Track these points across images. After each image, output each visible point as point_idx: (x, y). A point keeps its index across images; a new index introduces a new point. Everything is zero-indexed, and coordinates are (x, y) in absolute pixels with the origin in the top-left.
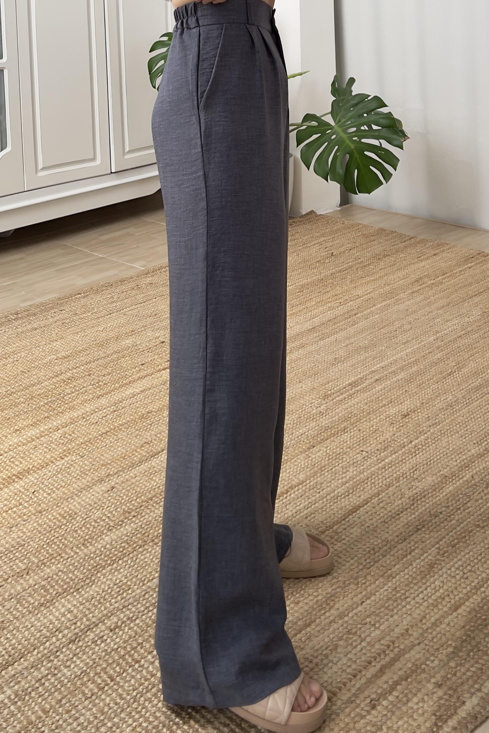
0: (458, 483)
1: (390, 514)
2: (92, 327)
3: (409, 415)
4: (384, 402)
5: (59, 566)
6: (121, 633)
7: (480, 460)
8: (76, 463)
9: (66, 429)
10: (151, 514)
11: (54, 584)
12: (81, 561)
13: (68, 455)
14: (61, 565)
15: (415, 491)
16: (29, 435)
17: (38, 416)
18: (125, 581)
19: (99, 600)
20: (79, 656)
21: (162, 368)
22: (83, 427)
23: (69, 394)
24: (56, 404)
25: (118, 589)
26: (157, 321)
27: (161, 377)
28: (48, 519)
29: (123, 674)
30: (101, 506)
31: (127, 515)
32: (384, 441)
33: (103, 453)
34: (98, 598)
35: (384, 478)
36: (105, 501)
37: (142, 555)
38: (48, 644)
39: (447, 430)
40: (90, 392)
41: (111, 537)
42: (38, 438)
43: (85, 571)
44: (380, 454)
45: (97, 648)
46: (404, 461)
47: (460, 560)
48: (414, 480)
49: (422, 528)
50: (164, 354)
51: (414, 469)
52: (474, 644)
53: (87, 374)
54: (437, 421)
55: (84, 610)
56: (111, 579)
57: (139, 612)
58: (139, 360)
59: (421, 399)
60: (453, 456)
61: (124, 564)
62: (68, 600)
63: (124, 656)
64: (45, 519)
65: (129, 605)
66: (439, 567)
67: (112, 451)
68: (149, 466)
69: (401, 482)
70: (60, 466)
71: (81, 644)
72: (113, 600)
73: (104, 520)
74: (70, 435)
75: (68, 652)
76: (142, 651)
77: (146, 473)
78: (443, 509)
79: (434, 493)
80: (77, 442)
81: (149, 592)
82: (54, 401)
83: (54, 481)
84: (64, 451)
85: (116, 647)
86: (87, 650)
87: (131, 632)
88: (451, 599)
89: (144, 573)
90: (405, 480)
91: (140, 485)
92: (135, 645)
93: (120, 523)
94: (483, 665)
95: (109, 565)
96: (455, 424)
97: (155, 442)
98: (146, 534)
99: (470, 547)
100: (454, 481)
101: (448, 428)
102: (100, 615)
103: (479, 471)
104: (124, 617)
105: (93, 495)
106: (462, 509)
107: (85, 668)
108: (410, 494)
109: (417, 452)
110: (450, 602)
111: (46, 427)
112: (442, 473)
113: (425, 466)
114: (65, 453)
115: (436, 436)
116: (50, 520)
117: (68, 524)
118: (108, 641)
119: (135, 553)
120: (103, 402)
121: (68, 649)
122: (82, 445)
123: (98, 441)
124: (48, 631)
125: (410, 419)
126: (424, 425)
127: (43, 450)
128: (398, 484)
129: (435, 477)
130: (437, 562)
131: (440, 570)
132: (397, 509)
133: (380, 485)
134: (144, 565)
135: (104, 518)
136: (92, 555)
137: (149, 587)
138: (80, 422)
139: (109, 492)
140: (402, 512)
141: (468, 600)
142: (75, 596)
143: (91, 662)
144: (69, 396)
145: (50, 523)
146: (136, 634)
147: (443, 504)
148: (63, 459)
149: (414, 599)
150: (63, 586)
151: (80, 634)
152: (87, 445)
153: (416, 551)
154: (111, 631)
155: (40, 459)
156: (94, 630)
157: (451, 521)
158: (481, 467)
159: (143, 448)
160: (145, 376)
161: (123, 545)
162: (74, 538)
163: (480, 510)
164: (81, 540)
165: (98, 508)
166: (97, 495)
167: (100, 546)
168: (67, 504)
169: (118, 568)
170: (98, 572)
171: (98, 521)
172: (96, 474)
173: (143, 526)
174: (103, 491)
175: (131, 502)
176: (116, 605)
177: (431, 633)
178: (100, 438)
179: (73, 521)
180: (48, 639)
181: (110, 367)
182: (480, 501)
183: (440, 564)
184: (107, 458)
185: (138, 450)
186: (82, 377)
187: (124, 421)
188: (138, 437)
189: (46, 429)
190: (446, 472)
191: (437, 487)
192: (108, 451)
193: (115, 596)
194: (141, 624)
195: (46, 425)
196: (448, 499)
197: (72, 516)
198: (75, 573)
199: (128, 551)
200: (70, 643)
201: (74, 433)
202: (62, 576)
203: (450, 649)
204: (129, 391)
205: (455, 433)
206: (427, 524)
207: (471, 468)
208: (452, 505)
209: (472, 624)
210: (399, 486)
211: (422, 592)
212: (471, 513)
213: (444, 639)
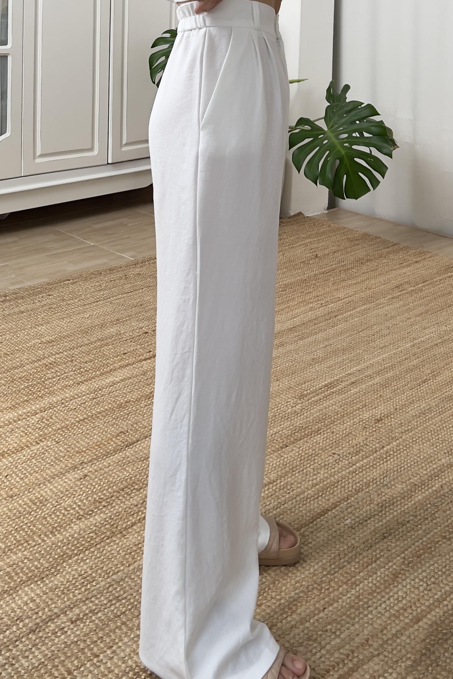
0: (427, 492)
1: (357, 520)
2: (79, 313)
3: (382, 420)
4: (358, 406)
5: (25, 553)
6: (82, 625)
7: (449, 470)
8: (51, 449)
9: (44, 414)
10: (122, 505)
11: (19, 572)
12: (48, 549)
13: (43, 440)
14: (28, 553)
15: (384, 498)
16: (7, 417)
17: (18, 399)
18: (90, 573)
19: (63, 590)
20: (39, 647)
21: (143, 358)
22: (61, 413)
23: (50, 379)
24: (36, 388)
25: (83, 581)
26: (142, 312)
27: (142, 367)
28: (18, 504)
29: (80, 668)
30: (73, 494)
31: (98, 504)
32: (357, 445)
33: (79, 440)
34: (62, 589)
35: (354, 483)
36: (77, 489)
37: (109, 547)
38: (8, 632)
39: (419, 437)
40: (71, 378)
41: (80, 526)
42: (15, 421)
43: (51, 560)
44: (351, 458)
45: (57, 639)
46: (375, 466)
47: (425, 571)
48: (384, 486)
49: (388, 537)
50: (146, 344)
51: (385, 475)
52: (433, 659)
53: (70, 359)
54: (410, 427)
55: (47, 600)
56: (76, 570)
57: (101, 605)
58: (122, 349)
59: (395, 405)
60: (423, 465)
61: (90, 555)
62: (32, 588)
63: (83, 649)
64: (15, 504)
65: (92, 597)
66: (404, 577)
67: (88, 438)
68: (123, 456)
69: (371, 488)
70: (35, 451)
71: (41, 634)
72: (77, 592)
73: (74, 509)
74: (48, 420)
75: (27, 642)
76: (102, 645)
77: (120, 463)
78: (411, 518)
79: (403, 501)
80: (54, 428)
81: (113, 585)
82: (35, 385)
83: (28, 465)
84: (41, 436)
85: (75, 639)
86: (47, 641)
87: (92, 625)
88: (413, 610)
89: (110, 565)
90: (375, 485)
91: (113, 475)
92: (95, 639)
93: (90, 512)
95: (76, 555)
96: (427, 432)
97: (131, 432)
98: (115, 526)
99: (435, 559)
100: (423, 490)
101: (420, 435)
102: (62, 606)
103: (449, 482)
104: (86, 609)
105: (65, 482)
106: (430, 519)
107: (43, 660)
108: (379, 500)
109: (388, 458)
110: (412, 613)
111: (25, 411)
112: (411, 481)
113: (396, 473)
114: (41, 438)
115: (408, 443)
116: (20, 506)
117: (38, 510)
118: (69, 633)
119: (102, 544)
120: (83, 389)
121: (28, 639)
122: (59, 431)
123: (75, 427)
124: (9, 619)
125: (383, 425)
126: (396, 431)
127: (19, 433)
128: (367, 490)
129: (404, 484)
130: (402, 572)
131: (404, 580)
132: (364, 515)
133: (350, 489)
134: (110, 557)
135: (74, 506)
136: (59, 544)
137: (114, 580)
138: (58, 407)
139: (82, 480)
140: (370, 518)
141: (429, 613)
142: (39, 585)
143: (50, 654)
144: (50, 381)
145: (20, 509)
146: (97, 627)
147: (411, 513)
148: (38, 444)
149: (376, 608)
150: (27, 574)
151: (41, 624)
152: (63, 431)
153: (381, 560)
154: (72, 623)
155: (16, 443)
156: (55, 621)
157: (418, 530)
158: (451, 478)
159: (118, 438)
160: (127, 366)
161: (90, 535)
162: (43, 525)
163: (448, 521)
164: (50, 527)
165: (69, 495)
166: (69, 482)
167: (68, 535)
168: (39, 490)
169: (85, 558)
170: (64, 562)
171: (69, 509)
172: (70, 461)
173: (112, 517)
174: (75, 478)
175: (102, 491)
176: (80, 597)
177: (391, 645)
178: (77, 424)
179: (43, 507)
180: (9, 627)
181: (93, 354)
182: (448, 512)
183: (405, 574)
184: (82, 445)
185: (114, 439)
186: (65, 363)
187: (102, 409)
188: (115, 426)
189: (24, 413)
190: (416, 481)
191: (406, 496)
192: (84, 438)
193: (79, 587)
194: (103, 618)
195: (24, 408)
196: (416, 508)
197: (43, 502)
198: (41, 561)
199: (96, 542)
200: (30, 633)
201: (51, 418)
202: (28, 564)
203: (409, 663)
204: (110, 379)
205: (427, 441)
206: (394, 533)
207: (441, 478)
208: (420, 514)
209: (433, 638)
210: (368, 492)
211: (385, 602)
212: (439, 524)
213: (403, 651)
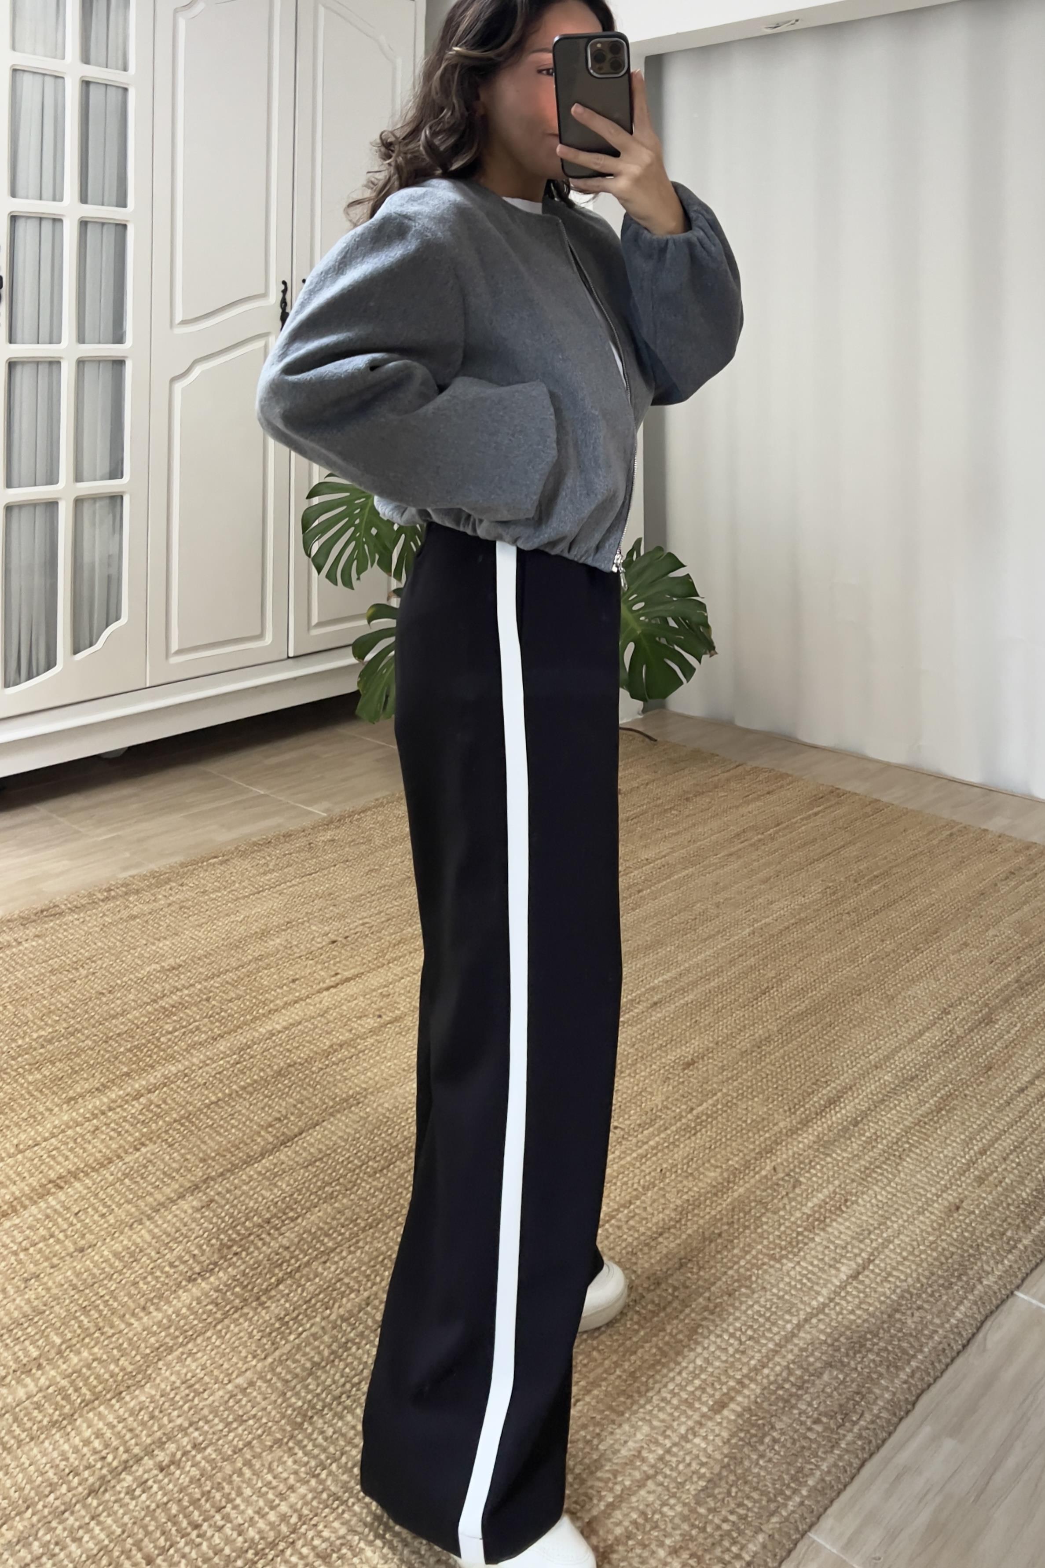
0: (752, 1181)
1: (642, 1238)
3: (694, 1063)
4: (661, 1042)
7: (789, 1140)
9: (153, 1096)
15: (685, 1197)
32: (652, 1110)
33: (207, 1138)
35: (643, 1175)
39: (748, 1088)
44: (642, 1132)
46: (677, 1143)
47: (739, 1319)
48: (687, 1177)
49: (686, 1264)
51: (690, 1157)
54: (735, 1072)
59: (716, 1036)
60: (750, 1134)
66: (705, 1332)
67: (221, 1134)
68: (275, 1161)
69: (667, 1181)
74: (158, 1106)
78: (726, 1227)
79: (714, 1199)
84: (144, 1135)
88: (715, 1389)
90: (673, 1176)
94: (748, 1509)
96: (760, 1078)
97: (292, 1118)
99: (756, 1296)
100: (746, 1178)
103: (787, 1160)
108: (679, 1202)
109: (698, 1128)
110: (713, 1395)
111: (121, 1093)
114: (143, 1139)
115: (729, 1098)
118: (155, 1489)
121: (84, 1506)
122: (175, 1125)
123: (202, 1116)
124: (55, 1474)
125: (695, 1071)
126: (715, 1079)
128: (662, 1185)
129: (719, 1170)
130: (704, 1323)
131: (706, 1337)
132: (654, 1229)
133: (635, 1186)
139: (203, 1210)
140: (661, 1234)
141: (738, 1392)
143: (119, 1530)
147: (725, 1220)
149: (659, 1391)
150: (96, 1387)
151: (109, 1478)
152: (182, 1124)
153: (674, 1304)
154: (162, 1470)
156: (134, 1469)
157: (733, 1248)
158: (790, 1153)
159: (270, 1129)
160: (296, 1002)
164: (142, 1300)
170: (159, 1360)
177: (675, 1455)
182: (782, 1213)
184: (211, 1147)
185: (263, 1133)
186: (196, 1004)
188: (267, 1109)
190: (737, 1162)
191: (719, 1190)
195: (122, 1088)
196: (733, 1209)
199: (215, 1319)
201: (165, 1102)
203: (702, 1483)
204: (266, 1028)
205: (759, 1093)
206: (697, 1256)
207: (774, 1154)
208: (739, 1219)
209: (742, 1435)
210: (661, 1189)
211: (673, 1379)
212: (765, 1235)
213: (695, 1466)
